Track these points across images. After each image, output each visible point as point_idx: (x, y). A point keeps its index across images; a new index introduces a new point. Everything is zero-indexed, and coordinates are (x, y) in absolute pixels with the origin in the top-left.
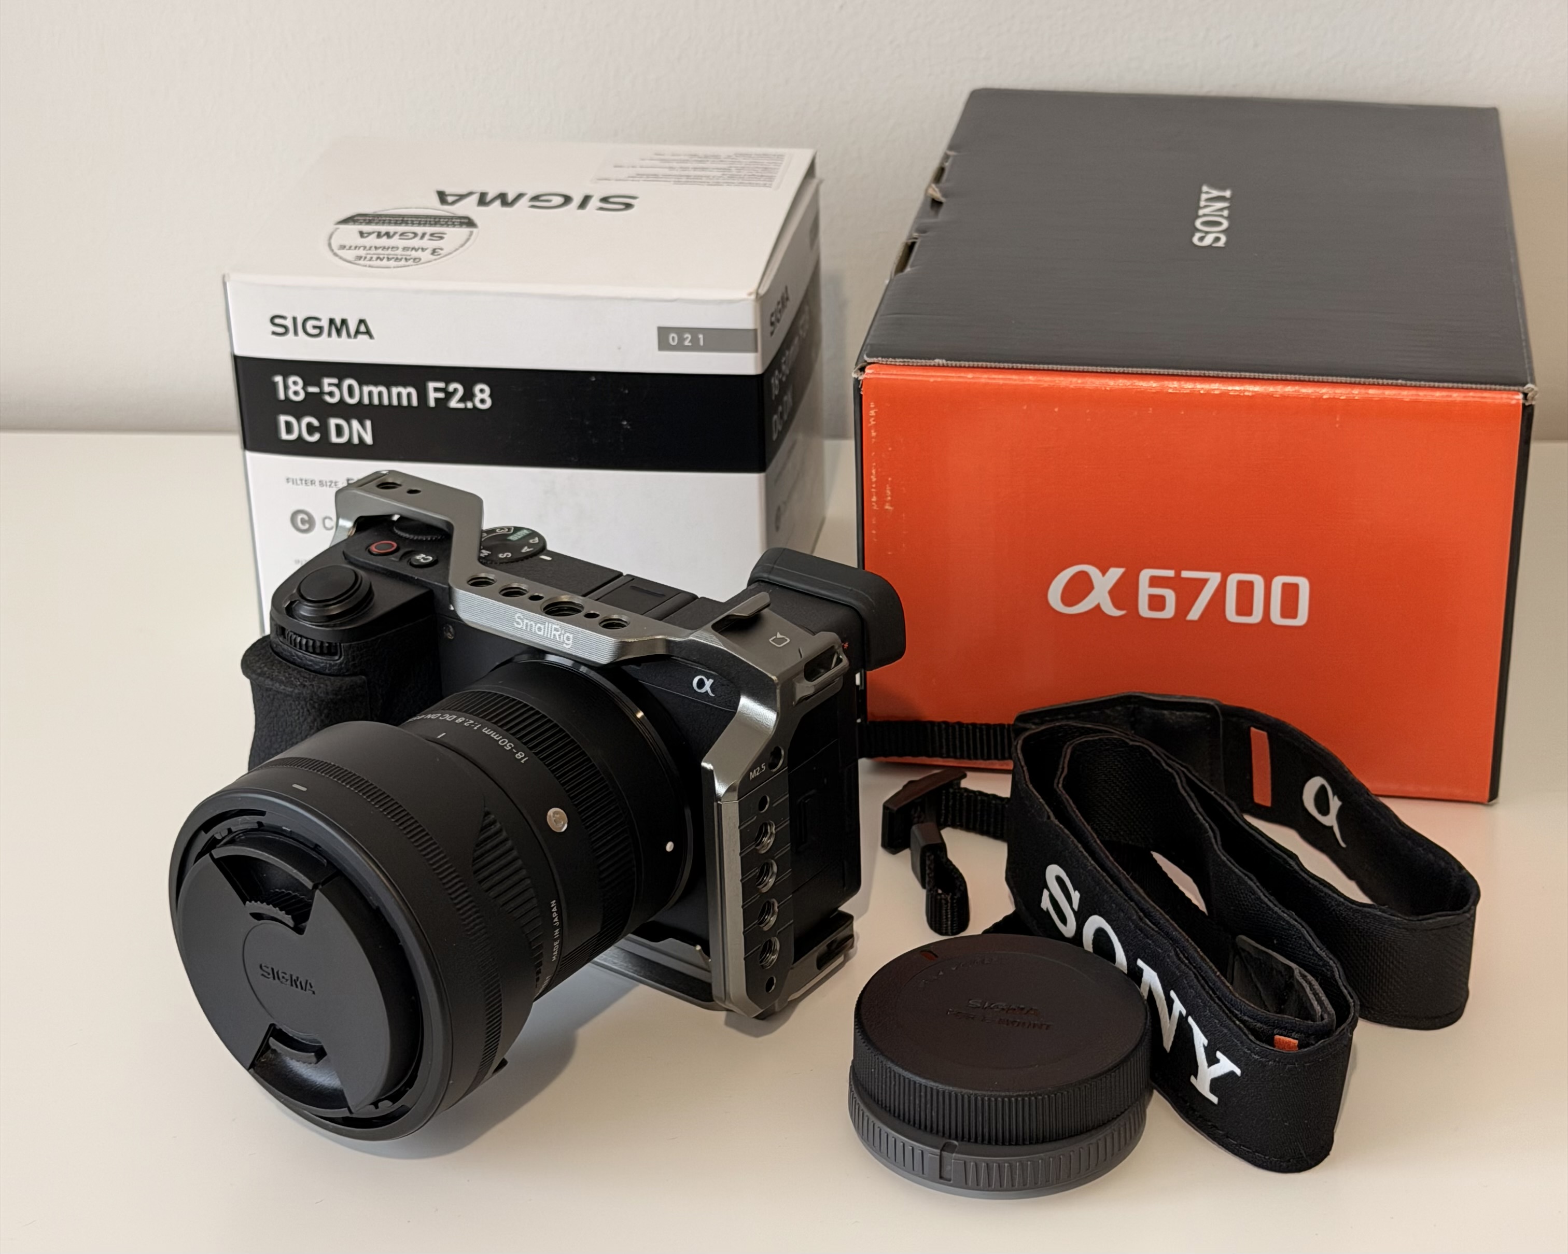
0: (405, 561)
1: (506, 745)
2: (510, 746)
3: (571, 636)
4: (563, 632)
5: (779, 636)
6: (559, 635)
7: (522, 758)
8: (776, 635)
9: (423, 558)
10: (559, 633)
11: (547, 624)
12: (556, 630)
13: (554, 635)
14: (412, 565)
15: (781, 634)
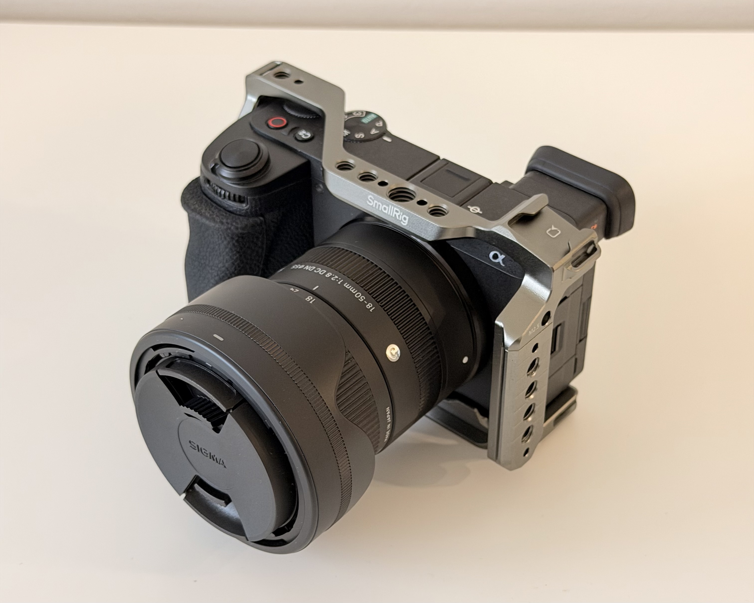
0: (292, 135)
1: (360, 298)
2: (363, 298)
3: (407, 218)
4: (402, 214)
5: (553, 228)
6: (399, 216)
7: (371, 308)
8: (551, 227)
9: (304, 134)
10: (399, 214)
11: (390, 206)
12: (397, 211)
13: (395, 215)
14: (296, 139)
15: (555, 227)
